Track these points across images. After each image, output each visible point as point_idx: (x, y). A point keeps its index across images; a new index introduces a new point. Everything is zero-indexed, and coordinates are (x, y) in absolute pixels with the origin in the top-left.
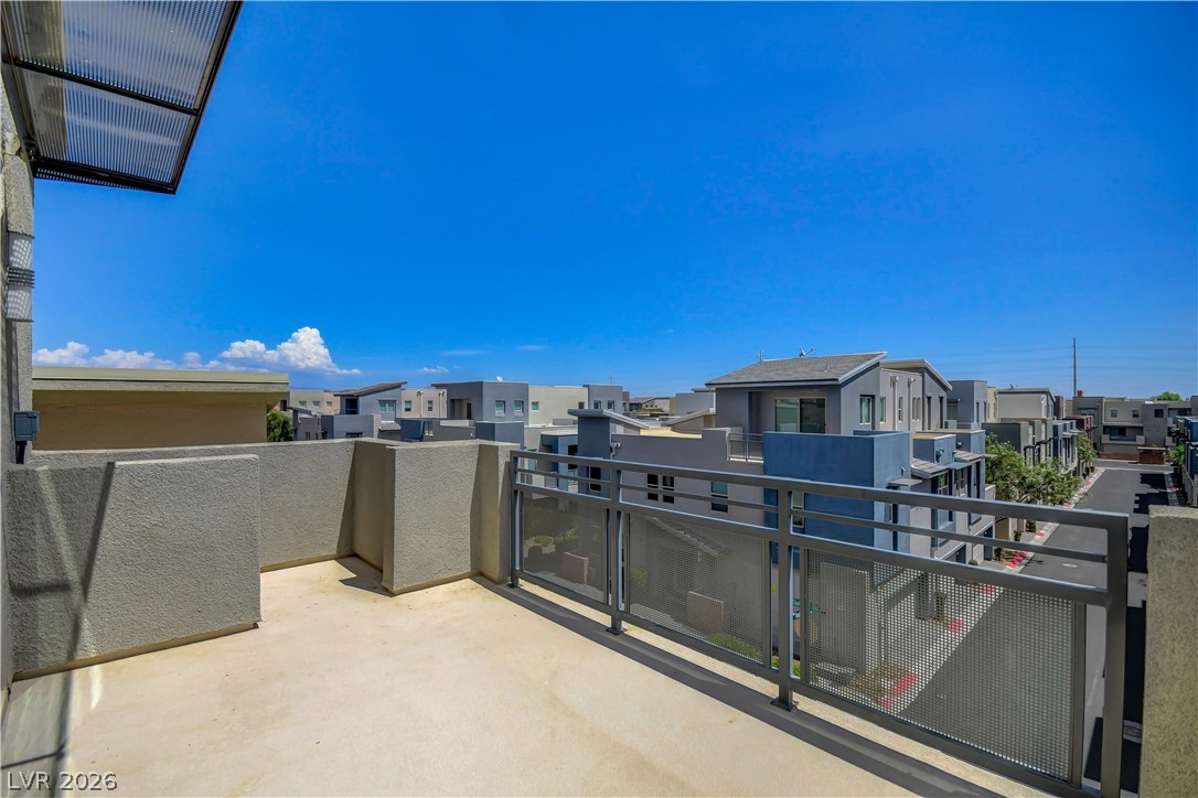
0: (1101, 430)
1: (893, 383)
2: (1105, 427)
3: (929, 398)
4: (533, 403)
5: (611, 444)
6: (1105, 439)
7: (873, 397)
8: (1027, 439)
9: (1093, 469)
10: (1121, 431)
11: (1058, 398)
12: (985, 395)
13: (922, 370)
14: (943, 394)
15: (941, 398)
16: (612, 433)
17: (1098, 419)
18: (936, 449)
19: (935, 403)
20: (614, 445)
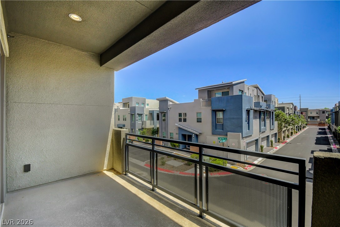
0: (308, 117)
1: (248, 89)
2: (309, 117)
3: (259, 96)
4: (147, 104)
5: (168, 107)
6: (309, 120)
7: (243, 91)
8: (287, 111)
9: (305, 127)
10: (313, 118)
11: (295, 106)
12: (275, 99)
13: (257, 88)
14: (263, 96)
15: (262, 97)
16: (169, 104)
17: (307, 114)
18: (260, 105)
19: (260, 97)
20: (169, 107)
